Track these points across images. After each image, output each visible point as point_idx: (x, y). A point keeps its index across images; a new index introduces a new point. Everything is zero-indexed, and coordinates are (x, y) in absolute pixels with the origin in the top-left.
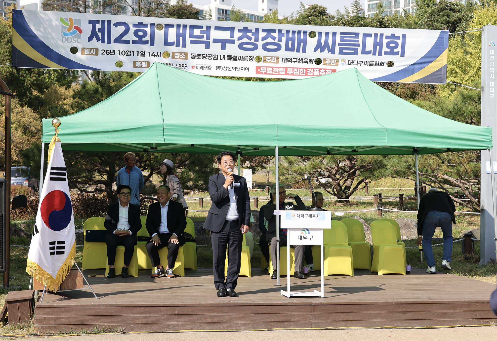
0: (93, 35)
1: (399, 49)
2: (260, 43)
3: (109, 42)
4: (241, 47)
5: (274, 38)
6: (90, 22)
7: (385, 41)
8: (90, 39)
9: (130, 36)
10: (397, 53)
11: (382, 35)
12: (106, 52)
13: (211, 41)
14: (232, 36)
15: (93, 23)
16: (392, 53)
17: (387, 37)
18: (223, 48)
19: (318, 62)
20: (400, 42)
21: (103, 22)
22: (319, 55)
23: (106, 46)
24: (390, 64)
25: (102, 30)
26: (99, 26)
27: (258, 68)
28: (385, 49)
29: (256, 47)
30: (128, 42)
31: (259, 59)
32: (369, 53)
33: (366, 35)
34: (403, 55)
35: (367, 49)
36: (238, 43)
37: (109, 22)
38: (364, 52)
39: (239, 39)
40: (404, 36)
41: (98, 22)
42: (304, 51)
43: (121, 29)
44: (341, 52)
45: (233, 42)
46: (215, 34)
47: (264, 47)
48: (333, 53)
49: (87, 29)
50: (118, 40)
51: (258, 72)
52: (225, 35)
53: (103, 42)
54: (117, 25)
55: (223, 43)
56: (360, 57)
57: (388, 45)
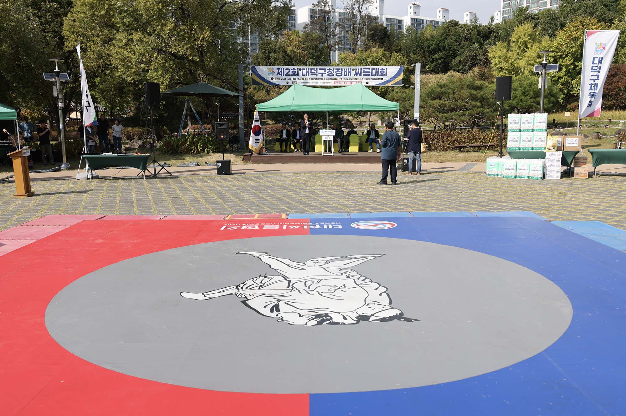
0: (278, 73)
1: (385, 74)
2: (335, 74)
3: (284, 76)
4: (328, 75)
5: (340, 72)
6: (277, 69)
7: (380, 71)
8: (277, 75)
9: (291, 73)
10: (384, 75)
11: (378, 69)
12: (283, 79)
13: (318, 73)
14: (325, 71)
15: (278, 69)
16: (382, 75)
17: (380, 69)
18: (322, 76)
19: (356, 79)
20: (385, 71)
21: (281, 69)
22: (356, 77)
23: (283, 77)
24: (382, 79)
25: (281, 72)
26: (280, 70)
27: (334, 82)
28: (380, 74)
29: (333, 75)
30: (290, 75)
31: (335, 79)
32: (374, 75)
33: (372, 69)
34: (386, 75)
35: (373, 74)
36: (327, 74)
37: (283, 69)
38: (372, 75)
39: (327, 72)
40: (387, 69)
41: (280, 69)
42: (350, 76)
43: (288, 71)
44: (364, 76)
45: (325, 74)
46: (319, 71)
47: (336, 75)
48: (361, 76)
49: (276, 71)
50: (287, 75)
51: (334, 84)
52: (323, 71)
53: (282, 75)
54: (286, 69)
55: (322, 74)
56: (371, 77)
57: (381, 72)
